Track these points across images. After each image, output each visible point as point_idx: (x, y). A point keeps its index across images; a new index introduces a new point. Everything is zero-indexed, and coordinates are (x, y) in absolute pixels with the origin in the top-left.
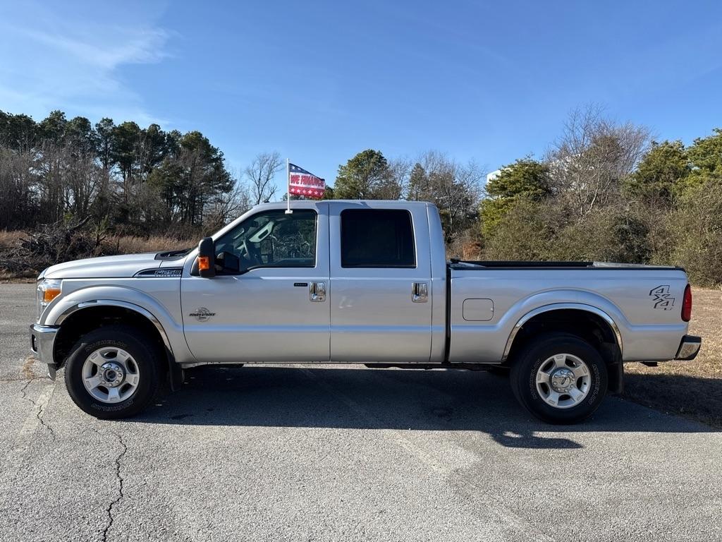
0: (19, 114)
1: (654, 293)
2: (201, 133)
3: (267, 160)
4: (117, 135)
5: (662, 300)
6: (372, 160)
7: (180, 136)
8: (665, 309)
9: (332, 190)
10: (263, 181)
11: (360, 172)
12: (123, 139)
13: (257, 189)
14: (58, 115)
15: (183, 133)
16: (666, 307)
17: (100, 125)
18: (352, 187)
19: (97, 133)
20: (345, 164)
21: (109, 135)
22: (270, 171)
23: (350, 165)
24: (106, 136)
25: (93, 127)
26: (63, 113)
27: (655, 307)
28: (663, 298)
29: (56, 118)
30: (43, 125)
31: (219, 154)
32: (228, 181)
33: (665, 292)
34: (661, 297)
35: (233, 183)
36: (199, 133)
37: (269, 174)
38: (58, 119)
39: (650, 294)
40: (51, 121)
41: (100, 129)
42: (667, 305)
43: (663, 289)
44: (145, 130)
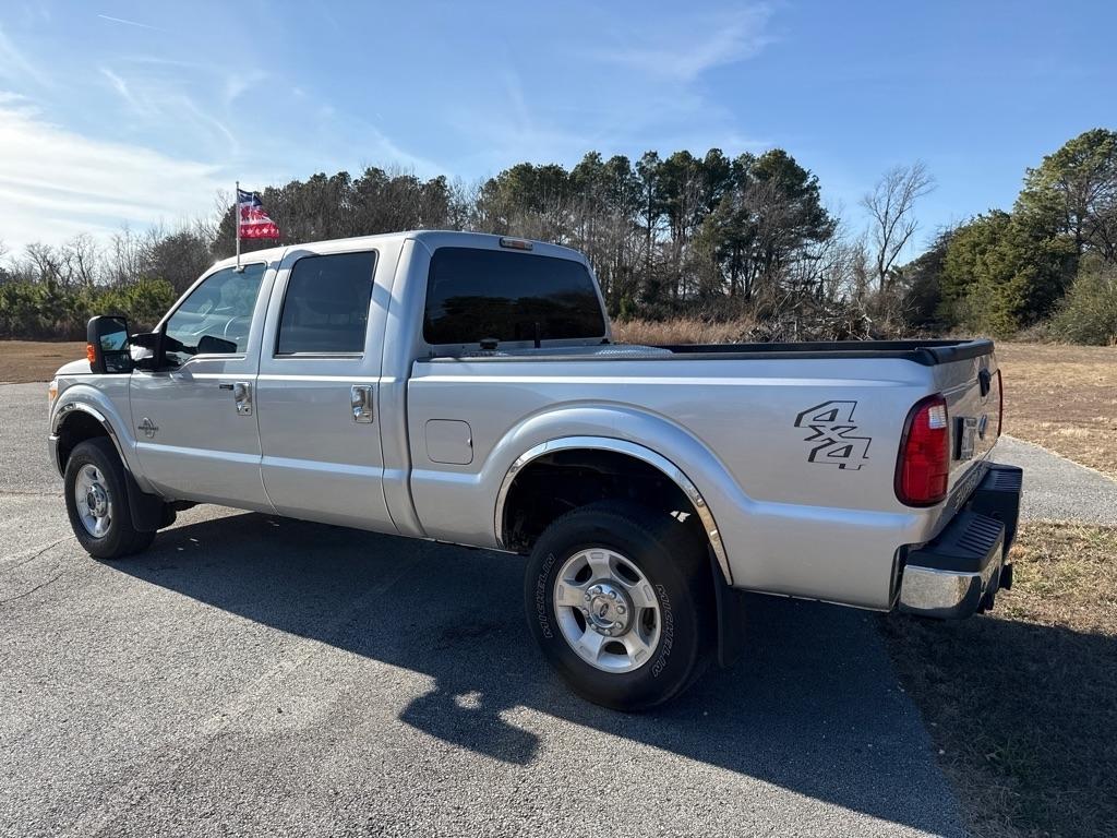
0: (548, 165)
1: (807, 420)
2: (785, 150)
3: (902, 178)
4: (661, 174)
5: (832, 442)
6: (1099, 150)
7: (753, 161)
8: (842, 466)
9: (1008, 217)
10: (893, 214)
11: (1070, 174)
12: (669, 179)
13: (881, 230)
14: (593, 157)
15: (757, 155)
16: (843, 460)
17: (641, 163)
18: (1045, 208)
19: (637, 176)
20: (1038, 164)
21: (652, 176)
22: (907, 196)
23: (1047, 166)
24: (649, 176)
25: (633, 168)
26: (599, 154)
27: (811, 459)
28: (834, 435)
29: (590, 164)
30: (573, 175)
31: (810, 179)
32: (825, 223)
33: (841, 419)
34: (828, 433)
35: (833, 224)
36: (781, 152)
37: (904, 203)
38: (593, 163)
39: (797, 424)
40: (584, 168)
41: (642, 170)
42: (847, 455)
43: (835, 412)
44: (700, 159)
